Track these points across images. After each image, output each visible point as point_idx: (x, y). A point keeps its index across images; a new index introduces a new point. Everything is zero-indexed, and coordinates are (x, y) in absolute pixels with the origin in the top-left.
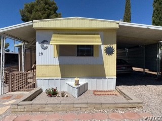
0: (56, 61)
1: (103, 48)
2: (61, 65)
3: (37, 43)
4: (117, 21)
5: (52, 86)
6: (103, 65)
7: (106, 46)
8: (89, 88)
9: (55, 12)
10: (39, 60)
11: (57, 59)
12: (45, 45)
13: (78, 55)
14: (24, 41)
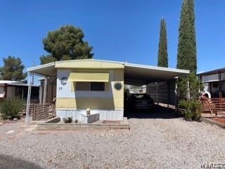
0: (73, 95)
1: (113, 83)
2: (76, 98)
3: (58, 80)
4: (123, 63)
5: (69, 115)
6: (113, 99)
7: (115, 82)
8: (101, 118)
9: (81, 41)
10: (59, 94)
11: (74, 93)
12: (64, 81)
13: (92, 90)
14: (47, 76)
